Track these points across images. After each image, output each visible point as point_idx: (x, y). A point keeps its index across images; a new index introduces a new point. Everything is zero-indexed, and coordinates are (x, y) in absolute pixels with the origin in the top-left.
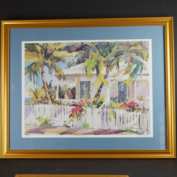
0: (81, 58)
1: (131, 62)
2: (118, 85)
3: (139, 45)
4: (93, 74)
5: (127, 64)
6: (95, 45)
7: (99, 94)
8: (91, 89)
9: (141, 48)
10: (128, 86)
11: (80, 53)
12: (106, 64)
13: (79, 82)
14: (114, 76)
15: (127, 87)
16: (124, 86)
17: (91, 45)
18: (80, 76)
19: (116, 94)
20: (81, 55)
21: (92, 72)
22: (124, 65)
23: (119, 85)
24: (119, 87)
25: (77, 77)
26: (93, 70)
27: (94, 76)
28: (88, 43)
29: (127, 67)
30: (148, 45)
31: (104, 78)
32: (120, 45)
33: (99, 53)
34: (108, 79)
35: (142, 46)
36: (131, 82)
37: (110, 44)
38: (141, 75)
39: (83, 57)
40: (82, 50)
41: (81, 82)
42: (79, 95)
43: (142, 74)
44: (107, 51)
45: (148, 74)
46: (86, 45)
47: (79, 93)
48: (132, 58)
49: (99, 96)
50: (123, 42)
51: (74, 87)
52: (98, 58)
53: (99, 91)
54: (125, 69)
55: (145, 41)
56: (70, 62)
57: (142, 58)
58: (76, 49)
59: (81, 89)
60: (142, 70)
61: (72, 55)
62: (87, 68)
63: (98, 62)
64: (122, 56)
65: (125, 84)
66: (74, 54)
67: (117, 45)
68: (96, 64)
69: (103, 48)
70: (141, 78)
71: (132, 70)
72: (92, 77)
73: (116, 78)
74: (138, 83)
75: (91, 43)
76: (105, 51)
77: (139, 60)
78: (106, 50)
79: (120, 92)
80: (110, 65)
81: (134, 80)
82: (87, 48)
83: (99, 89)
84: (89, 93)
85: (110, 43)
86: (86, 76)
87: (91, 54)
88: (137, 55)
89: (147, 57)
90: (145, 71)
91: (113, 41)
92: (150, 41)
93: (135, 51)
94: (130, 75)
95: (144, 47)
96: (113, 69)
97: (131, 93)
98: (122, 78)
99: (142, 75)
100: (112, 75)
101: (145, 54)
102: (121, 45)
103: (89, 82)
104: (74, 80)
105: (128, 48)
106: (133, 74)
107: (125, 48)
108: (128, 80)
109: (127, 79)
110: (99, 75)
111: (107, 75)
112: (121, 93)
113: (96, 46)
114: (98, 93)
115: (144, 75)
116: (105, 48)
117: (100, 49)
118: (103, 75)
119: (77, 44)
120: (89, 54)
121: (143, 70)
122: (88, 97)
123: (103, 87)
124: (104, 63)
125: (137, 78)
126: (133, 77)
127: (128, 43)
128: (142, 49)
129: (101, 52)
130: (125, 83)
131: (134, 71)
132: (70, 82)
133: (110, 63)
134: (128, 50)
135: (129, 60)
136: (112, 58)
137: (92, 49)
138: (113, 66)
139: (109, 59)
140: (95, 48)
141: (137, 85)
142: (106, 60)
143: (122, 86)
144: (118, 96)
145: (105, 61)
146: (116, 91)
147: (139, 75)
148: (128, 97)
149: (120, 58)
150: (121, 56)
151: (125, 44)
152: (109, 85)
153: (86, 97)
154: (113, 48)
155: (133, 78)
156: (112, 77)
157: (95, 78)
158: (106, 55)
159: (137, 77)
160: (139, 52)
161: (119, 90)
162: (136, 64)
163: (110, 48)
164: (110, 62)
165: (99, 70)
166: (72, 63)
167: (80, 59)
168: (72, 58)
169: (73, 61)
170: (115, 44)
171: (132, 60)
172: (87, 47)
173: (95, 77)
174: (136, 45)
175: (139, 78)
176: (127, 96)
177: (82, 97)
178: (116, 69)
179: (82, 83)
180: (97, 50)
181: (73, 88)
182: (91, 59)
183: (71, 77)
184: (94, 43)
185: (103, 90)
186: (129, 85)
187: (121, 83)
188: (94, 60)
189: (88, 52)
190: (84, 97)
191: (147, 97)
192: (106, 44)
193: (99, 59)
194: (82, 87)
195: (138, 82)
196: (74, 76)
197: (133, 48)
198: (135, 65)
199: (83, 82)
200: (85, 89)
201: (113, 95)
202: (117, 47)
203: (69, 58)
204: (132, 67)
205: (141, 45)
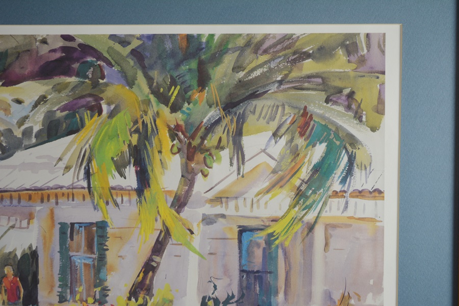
0: (63, 109)
1: (302, 134)
2: (236, 241)
3: (340, 52)
4: (122, 189)
5: (283, 141)
6: (129, 48)
7: (148, 282)
8: (110, 256)
9: (349, 69)
10: (282, 244)
11: (58, 89)
12: (180, 140)
13: (53, 225)
14: (218, 199)
15: (280, 252)
16: (263, 245)
17: (110, 50)
18: (56, 196)
19: (230, 285)
20: (63, 95)
21: (115, 180)
22: (268, 145)
23: (240, 241)
24: (240, 253)
25: (42, 201)
26: (120, 168)
27: (126, 198)
28: (93, 37)
29: (282, 157)
30: (383, 52)
31: (172, 205)
32: (248, 51)
33: (147, 90)
34: (192, 213)
35: (354, 58)
36: (298, 227)
37: (200, 43)
38: (347, 195)
39: (72, 108)
40: (68, 72)
41: (63, 226)
42: (52, 287)
43: (351, 190)
44: (188, 77)
45: (380, 192)
46: (86, 49)
47: (56, 277)
48: (305, 113)
49: (149, 290)
50: (266, 37)
51: (30, 247)
52: (146, 113)
53: (149, 268)
54: (273, 164)
55: (368, 35)
56: (10, 131)
57: (351, 114)
58: (37, 68)
59: (62, 259)
60: (349, 171)
61: (21, 97)
62: (90, 161)
63: (145, 133)
64: (259, 103)
65: (271, 235)
66: (31, 90)
67: (235, 49)
68: (135, 139)
69: (170, 63)
70: (346, 207)
71: (305, 173)
72: (116, 204)
73: (227, 208)
74: (330, 231)
75: (113, 37)
76: (179, 81)
77: (340, 122)
78: (180, 76)
79: (248, 273)
80: (201, 148)
81: (310, 217)
82: (91, 65)
83: (150, 260)
84: (102, 275)
85: (204, 40)
86: (88, 199)
87: (109, 92)
88: (327, 101)
89: (378, 112)
90: (367, 177)
91: (219, 30)
92: (392, 33)
93: (320, 80)
94: (293, 194)
95: (362, 61)
96: (215, 165)
97: (297, 280)
98: (258, 207)
99: (352, 196)
100: (210, 195)
101: (366, 97)
102: (256, 52)
103: (102, 226)
104: (30, 217)
105: (286, 67)
106: (309, 188)
107: (273, 65)
108: (283, 217)
109: (280, 214)
110: (146, 193)
111: (188, 193)
112: (252, 276)
113: (134, 52)
114: (144, 278)
115: (360, 194)
116: (178, 65)
117: (152, 67)
118: (170, 192)
119: (44, 41)
120: (103, 92)
121: (356, 171)
122: (98, 297)
123: (169, 249)
124: (173, 136)
125: (327, 208)
126: (308, 203)
127: (286, 43)
128: (352, 74)
129: (158, 86)
130: (270, 231)
131: (312, 176)
132: (13, 227)
133: (203, 138)
134: (286, 76)
135: (293, 123)
136: (213, 113)
137: (115, 69)
138: (213, 151)
139: (195, 119)
140: (132, 63)
141: (327, 244)
142: (181, 123)
143: (258, 245)
144: (235, 290)
145: (178, 127)
146: (226, 272)
147: (336, 194)
148: (281, 296)
149: (248, 112)
150: (254, 102)
151: (275, 45)
152: (196, 241)
153: (88, 295)
154: (217, 65)
155: (309, 208)
156: (208, 205)
157: (129, 206)
158: (184, 97)
159: (325, 203)
160: (338, 83)
161: (240, 265)
162: (324, 145)
163: (201, 64)
164: (200, 134)
165: (149, 168)
166: (18, 133)
167: (59, 114)
168: (18, 111)
169: (23, 128)
170: (224, 45)
171: (307, 124)
172: (89, 59)
173: (130, 201)
174: (324, 51)
175: (334, 210)
176: (277, 293)
177: (69, 297)
178: (231, 164)
179: (67, 231)
180: (140, 75)
181: (24, 256)
182: (111, 115)
183: (15, 202)
184: (123, 41)
185: (165, 262)
186: (287, 244)
187: (252, 230)
188: (123, 120)
189: (95, 84)
190: (78, 297)
191: (370, 295)
192: (184, 44)
193: (148, 119)
194: (68, 250)
195: (329, 227)
196: (30, 198)
197: (309, 66)
198: (320, 150)
199: (72, 224)
200: (81, 258)
201: (215, 287)
202: (237, 61)
203: (7, 110)
204: (305, 156)
205: (349, 53)
